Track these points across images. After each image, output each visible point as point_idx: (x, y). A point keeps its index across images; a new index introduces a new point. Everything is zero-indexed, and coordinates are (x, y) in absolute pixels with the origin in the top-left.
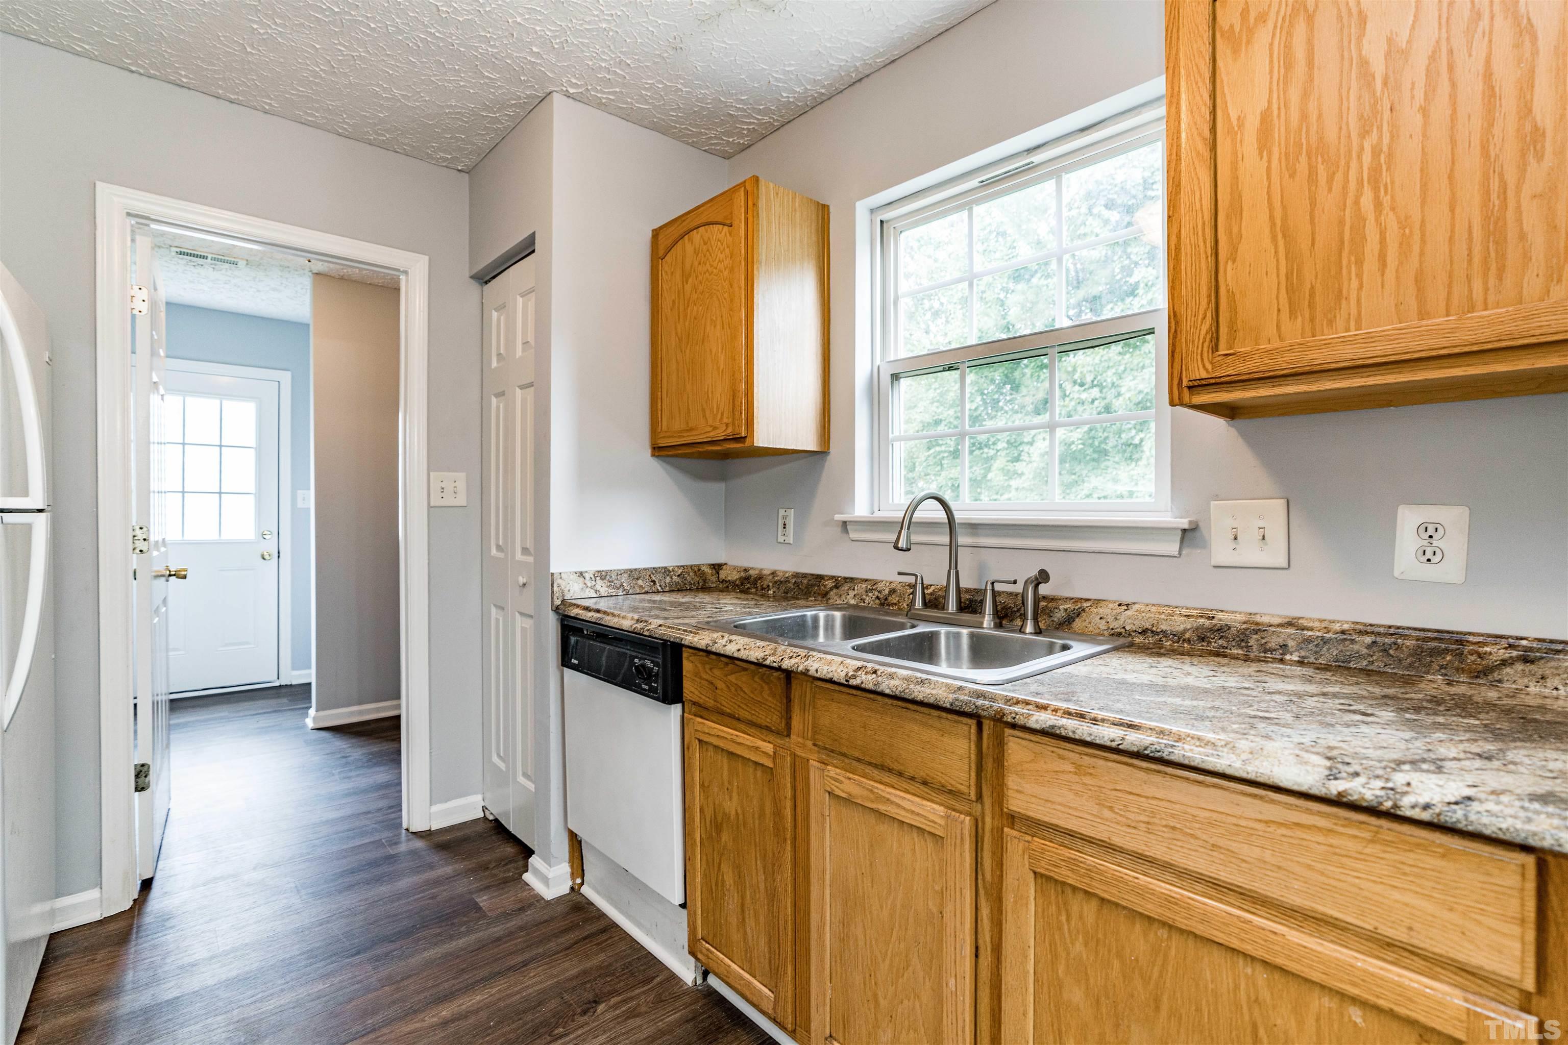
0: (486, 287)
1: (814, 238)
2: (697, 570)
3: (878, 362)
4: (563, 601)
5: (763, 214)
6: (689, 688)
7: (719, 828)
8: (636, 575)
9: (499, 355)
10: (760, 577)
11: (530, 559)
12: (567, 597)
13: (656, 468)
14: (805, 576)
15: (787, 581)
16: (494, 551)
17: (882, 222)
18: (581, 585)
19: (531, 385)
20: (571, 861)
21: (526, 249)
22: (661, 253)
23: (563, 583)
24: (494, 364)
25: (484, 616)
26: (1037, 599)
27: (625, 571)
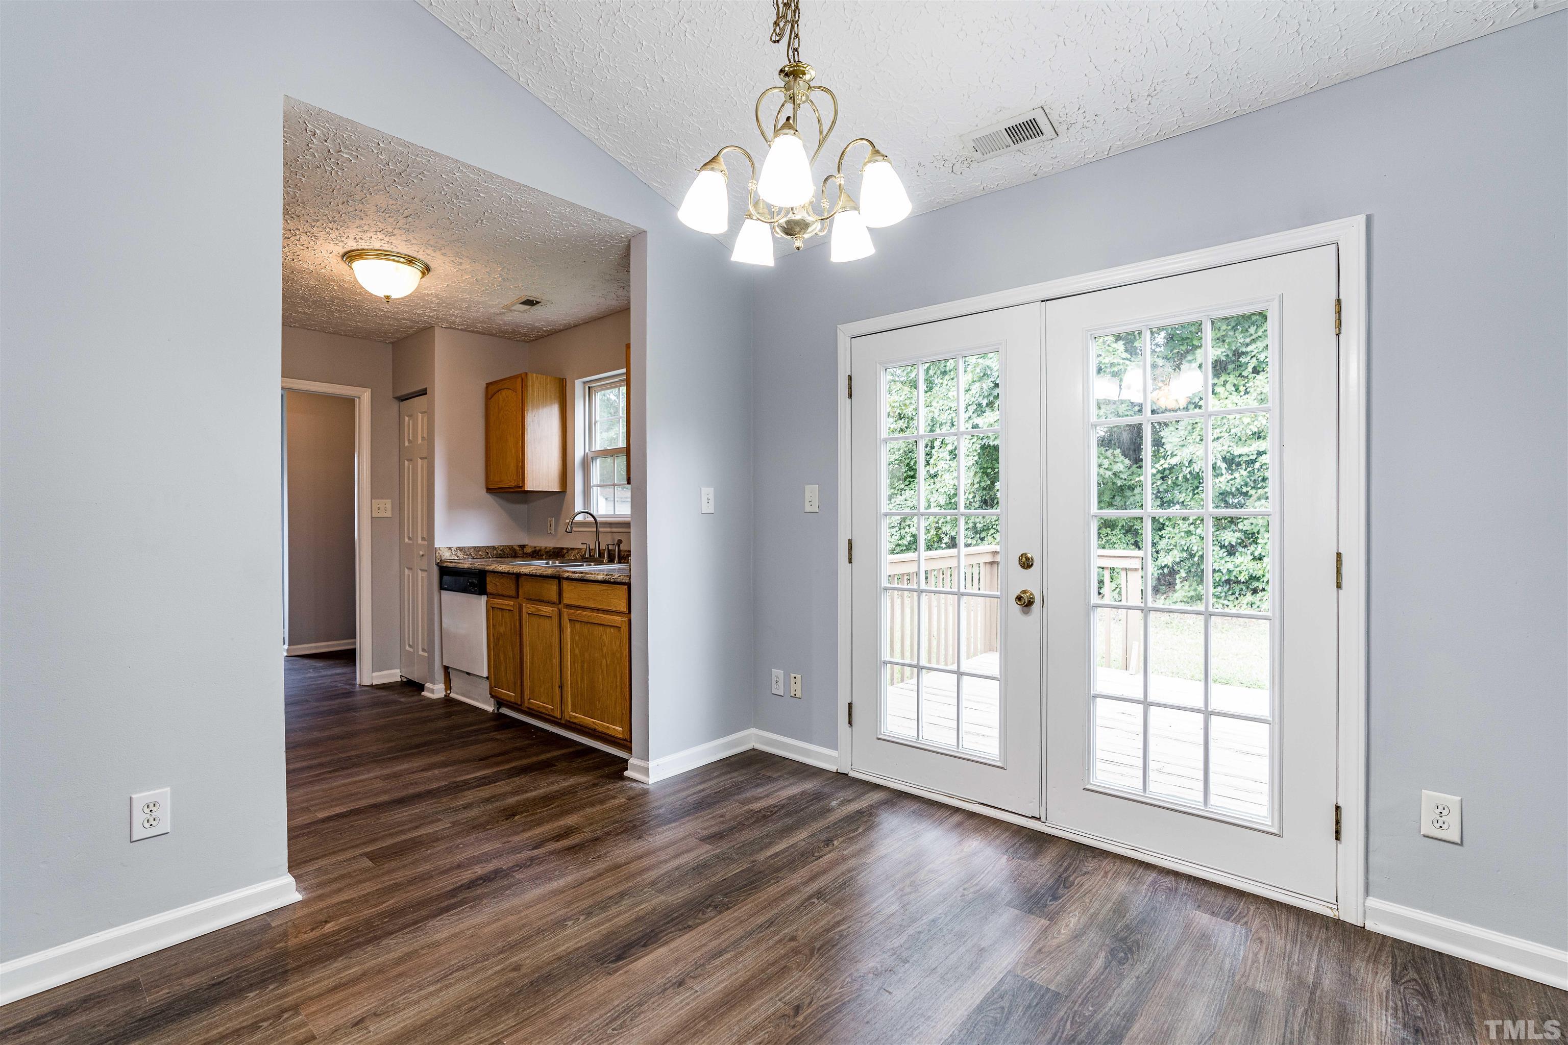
0: (402, 403)
1: (558, 395)
2: (511, 548)
3: (587, 451)
4: (441, 560)
5: (530, 388)
6: (490, 588)
7: (498, 639)
8: (477, 549)
9: (409, 440)
10: (540, 550)
11: (426, 543)
12: (443, 559)
13: (489, 498)
14: (557, 548)
15: (550, 551)
16: (407, 540)
17: (589, 387)
18: (450, 553)
19: (425, 458)
20: (445, 683)
21: (423, 392)
22: (489, 397)
23: (441, 553)
24: (407, 444)
25: (401, 574)
26: (619, 551)
27: (473, 547)
